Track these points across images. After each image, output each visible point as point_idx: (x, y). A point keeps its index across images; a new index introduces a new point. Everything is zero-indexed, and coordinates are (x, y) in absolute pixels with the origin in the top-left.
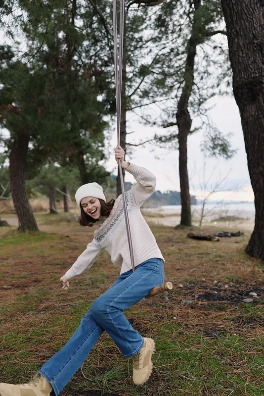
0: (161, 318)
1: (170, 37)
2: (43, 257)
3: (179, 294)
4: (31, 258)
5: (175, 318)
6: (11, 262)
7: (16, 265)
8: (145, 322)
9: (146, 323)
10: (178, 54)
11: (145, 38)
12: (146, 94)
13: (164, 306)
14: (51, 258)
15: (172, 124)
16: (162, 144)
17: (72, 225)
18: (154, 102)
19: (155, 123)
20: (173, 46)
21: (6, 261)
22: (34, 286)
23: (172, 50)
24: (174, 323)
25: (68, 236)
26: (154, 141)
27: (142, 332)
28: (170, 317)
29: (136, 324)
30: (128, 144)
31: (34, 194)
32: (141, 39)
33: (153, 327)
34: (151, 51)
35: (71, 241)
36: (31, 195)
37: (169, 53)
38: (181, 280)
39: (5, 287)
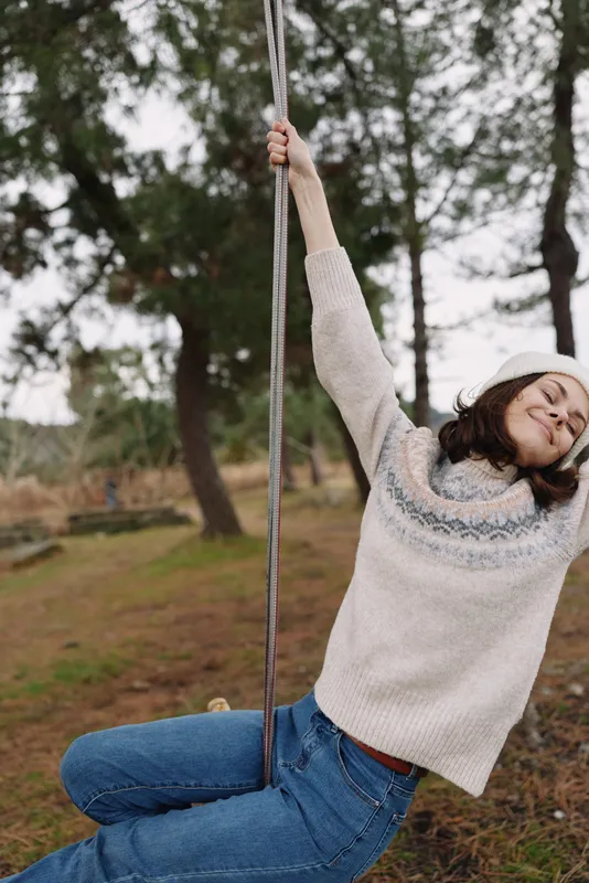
0: (515, 809)
1: (511, 72)
2: (242, 601)
3: (572, 718)
4: (214, 602)
5: (559, 814)
6: (171, 613)
7: (178, 622)
8: (466, 824)
9: (469, 832)
10: (533, 108)
11: (453, 87)
12: (463, 209)
13: (526, 765)
15: (531, 269)
16: (514, 318)
17: (324, 515)
18: (485, 224)
19: (491, 273)
20: (520, 92)
21: (160, 613)
22: (202, 682)
23: (519, 102)
24: (557, 838)
25: (306, 545)
26: (495, 314)
27: (454, 867)
28: (545, 811)
29: (439, 834)
30: (435, 328)
31: (252, 453)
32: (444, 91)
33: (488, 850)
34: (469, 113)
35: (313, 555)
36: (247, 455)
37: (513, 111)
38: (575, 669)
39: (137, 684)
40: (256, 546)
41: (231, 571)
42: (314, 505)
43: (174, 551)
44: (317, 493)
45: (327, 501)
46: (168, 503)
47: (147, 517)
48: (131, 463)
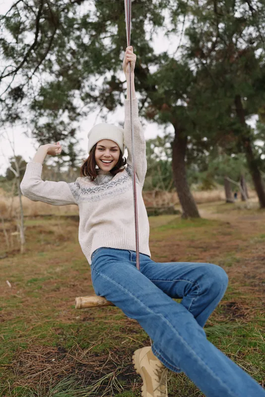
2: (192, 241)
4: (181, 241)
6: (162, 244)
7: (165, 246)
14: (199, 242)
17: (242, 213)
25: (228, 223)
31: (214, 186)
36: (212, 187)
40: (205, 222)
41: (192, 230)
42: (239, 208)
43: (169, 223)
44: (242, 204)
45: (246, 207)
46: (171, 205)
47: (161, 211)
48: (157, 189)
